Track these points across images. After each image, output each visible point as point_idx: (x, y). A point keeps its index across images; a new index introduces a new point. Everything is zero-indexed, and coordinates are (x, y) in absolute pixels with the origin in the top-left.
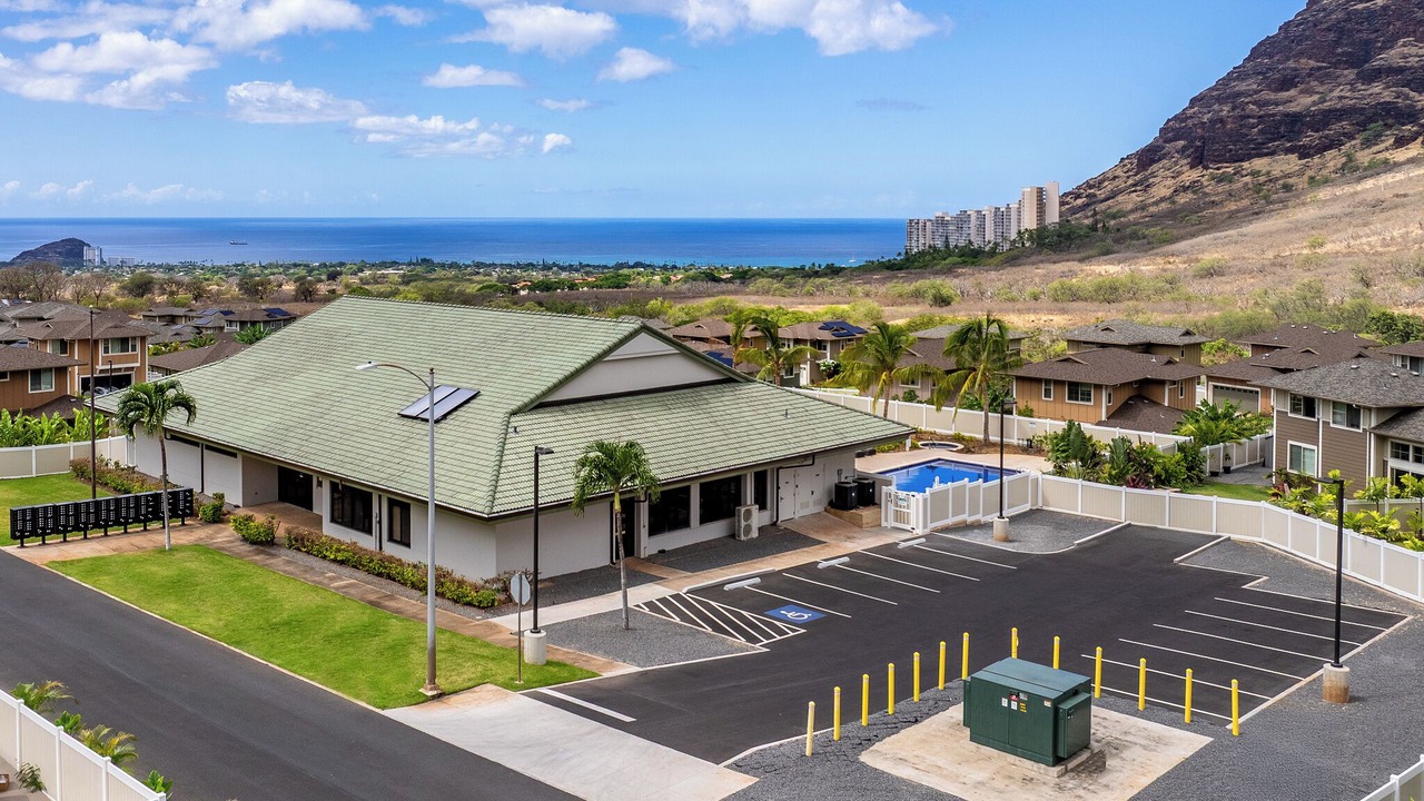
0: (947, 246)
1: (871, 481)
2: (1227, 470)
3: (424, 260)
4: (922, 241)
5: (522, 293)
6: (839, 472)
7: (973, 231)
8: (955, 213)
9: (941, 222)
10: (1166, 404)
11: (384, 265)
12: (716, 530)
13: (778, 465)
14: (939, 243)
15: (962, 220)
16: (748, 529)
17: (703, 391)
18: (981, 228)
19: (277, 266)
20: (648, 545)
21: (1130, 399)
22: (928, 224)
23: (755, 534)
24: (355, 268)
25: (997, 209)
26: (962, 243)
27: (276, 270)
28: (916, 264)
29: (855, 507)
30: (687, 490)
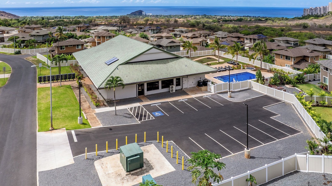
0: (312, 14)
1: (206, 81)
2: (314, 80)
3: (205, 15)
4: (307, 13)
5: (221, 22)
6: (200, 78)
7: (318, 11)
8: (314, 7)
9: (311, 9)
10: (310, 62)
11: (197, 16)
12: (165, 90)
13: (183, 77)
14: (311, 14)
15: (316, 9)
16: (172, 90)
17: (169, 60)
18: (320, 11)
19: (177, 15)
20: (146, 93)
21: (301, 60)
22: (308, 10)
23: (174, 91)
24: (191, 16)
25: (324, 7)
26: (316, 14)
27: (176, 16)
28: (305, 18)
29: (202, 86)
30: (158, 82)
